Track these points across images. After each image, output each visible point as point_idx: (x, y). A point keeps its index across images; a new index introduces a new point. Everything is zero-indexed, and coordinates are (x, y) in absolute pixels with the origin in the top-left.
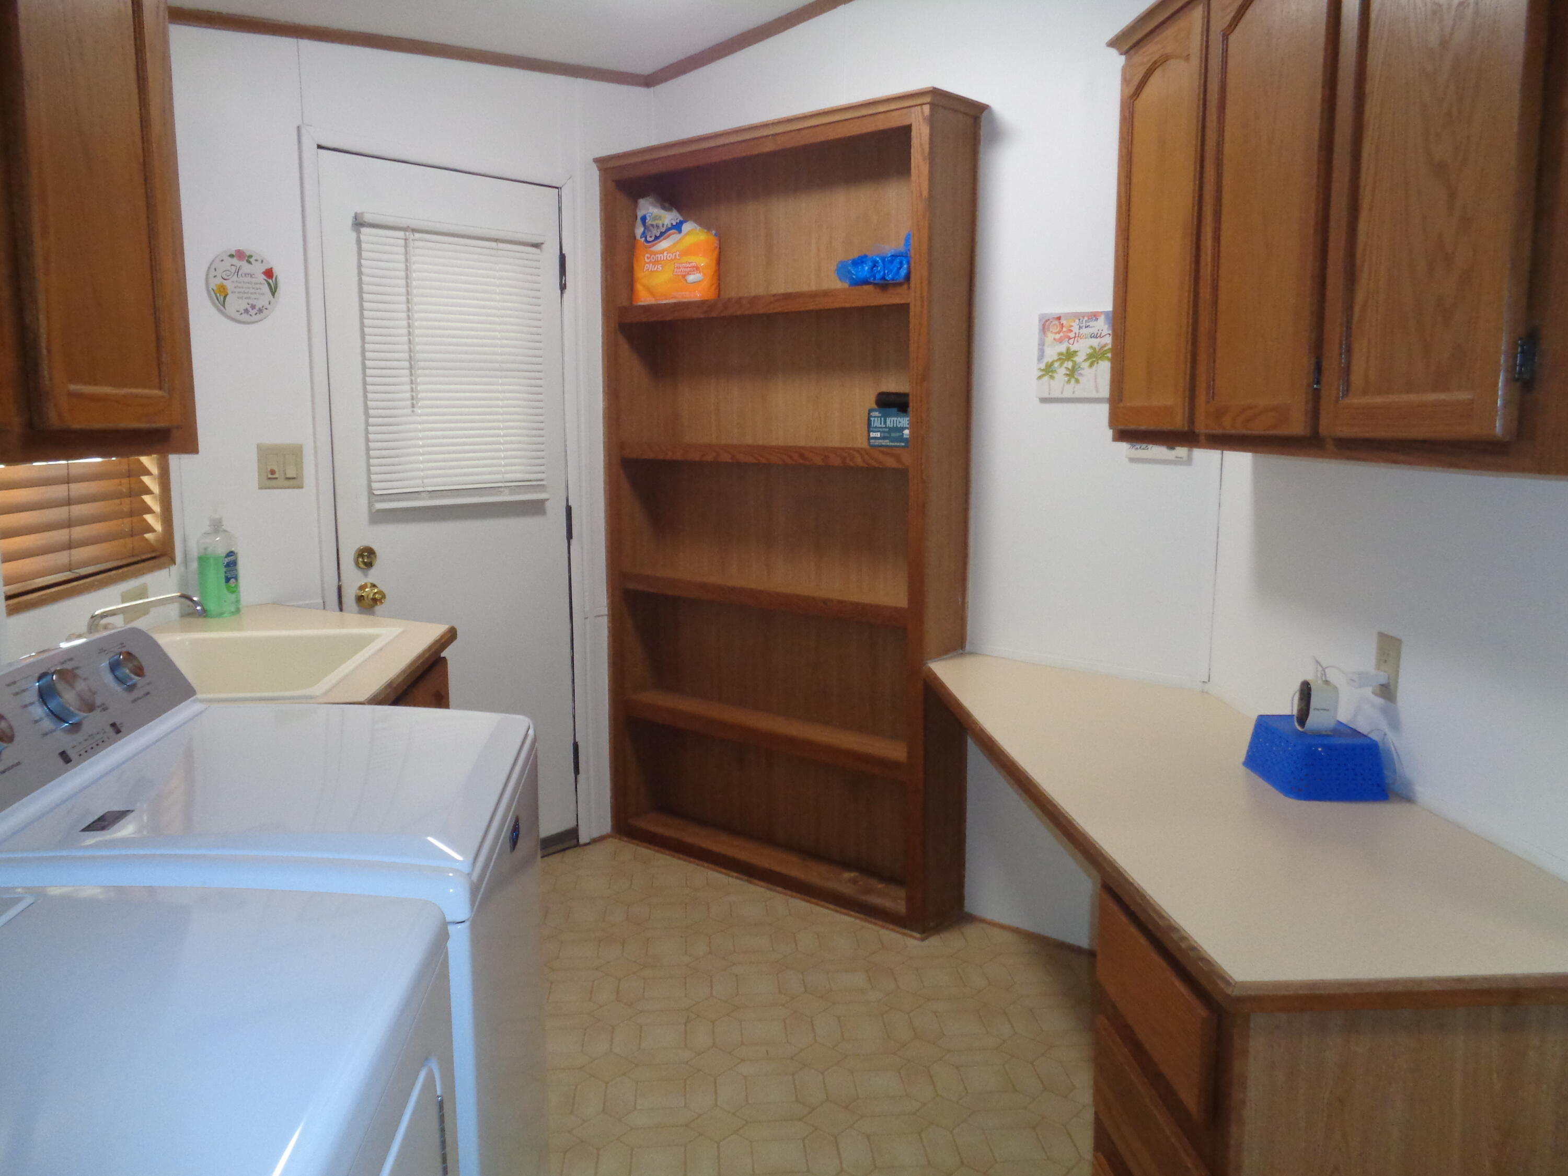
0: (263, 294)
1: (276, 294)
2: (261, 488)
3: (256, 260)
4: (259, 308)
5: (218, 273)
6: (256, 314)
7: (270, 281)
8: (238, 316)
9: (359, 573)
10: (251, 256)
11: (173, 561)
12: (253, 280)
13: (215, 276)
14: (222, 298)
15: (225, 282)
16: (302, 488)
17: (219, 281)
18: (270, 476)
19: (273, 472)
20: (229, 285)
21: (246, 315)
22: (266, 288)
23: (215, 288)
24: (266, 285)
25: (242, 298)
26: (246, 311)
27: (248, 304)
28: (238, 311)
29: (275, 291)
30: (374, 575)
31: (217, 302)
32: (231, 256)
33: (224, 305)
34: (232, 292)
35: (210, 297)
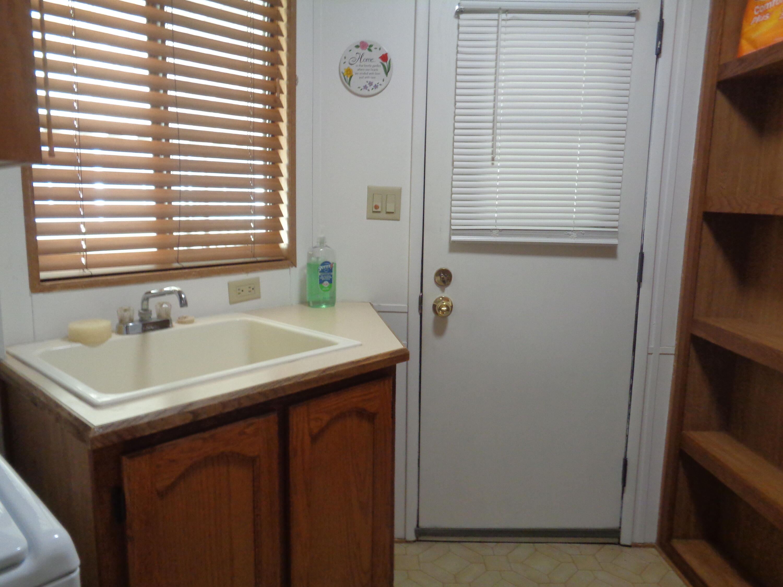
0: (379, 74)
1: (389, 73)
2: (368, 218)
3: (376, 48)
4: (375, 85)
5: (347, 60)
6: (373, 89)
7: (385, 63)
8: (358, 91)
9: (438, 289)
10: (371, 46)
11: (294, 264)
12: (372, 64)
13: (345, 63)
14: (348, 78)
15: (352, 67)
16: (398, 220)
17: (347, 65)
18: (374, 210)
19: (376, 207)
20: (354, 68)
21: (365, 90)
22: (381, 70)
23: (344, 72)
24: (382, 66)
25: (362, 78)
26: (365, 87)
27: (367, 82)
28: (359, 88)
29: (388, 72)
30: (449, 292)
31: (344, 81)
32: (357, 47)
33: (349, 84)
34: (356, 74)
35: (341, 77)
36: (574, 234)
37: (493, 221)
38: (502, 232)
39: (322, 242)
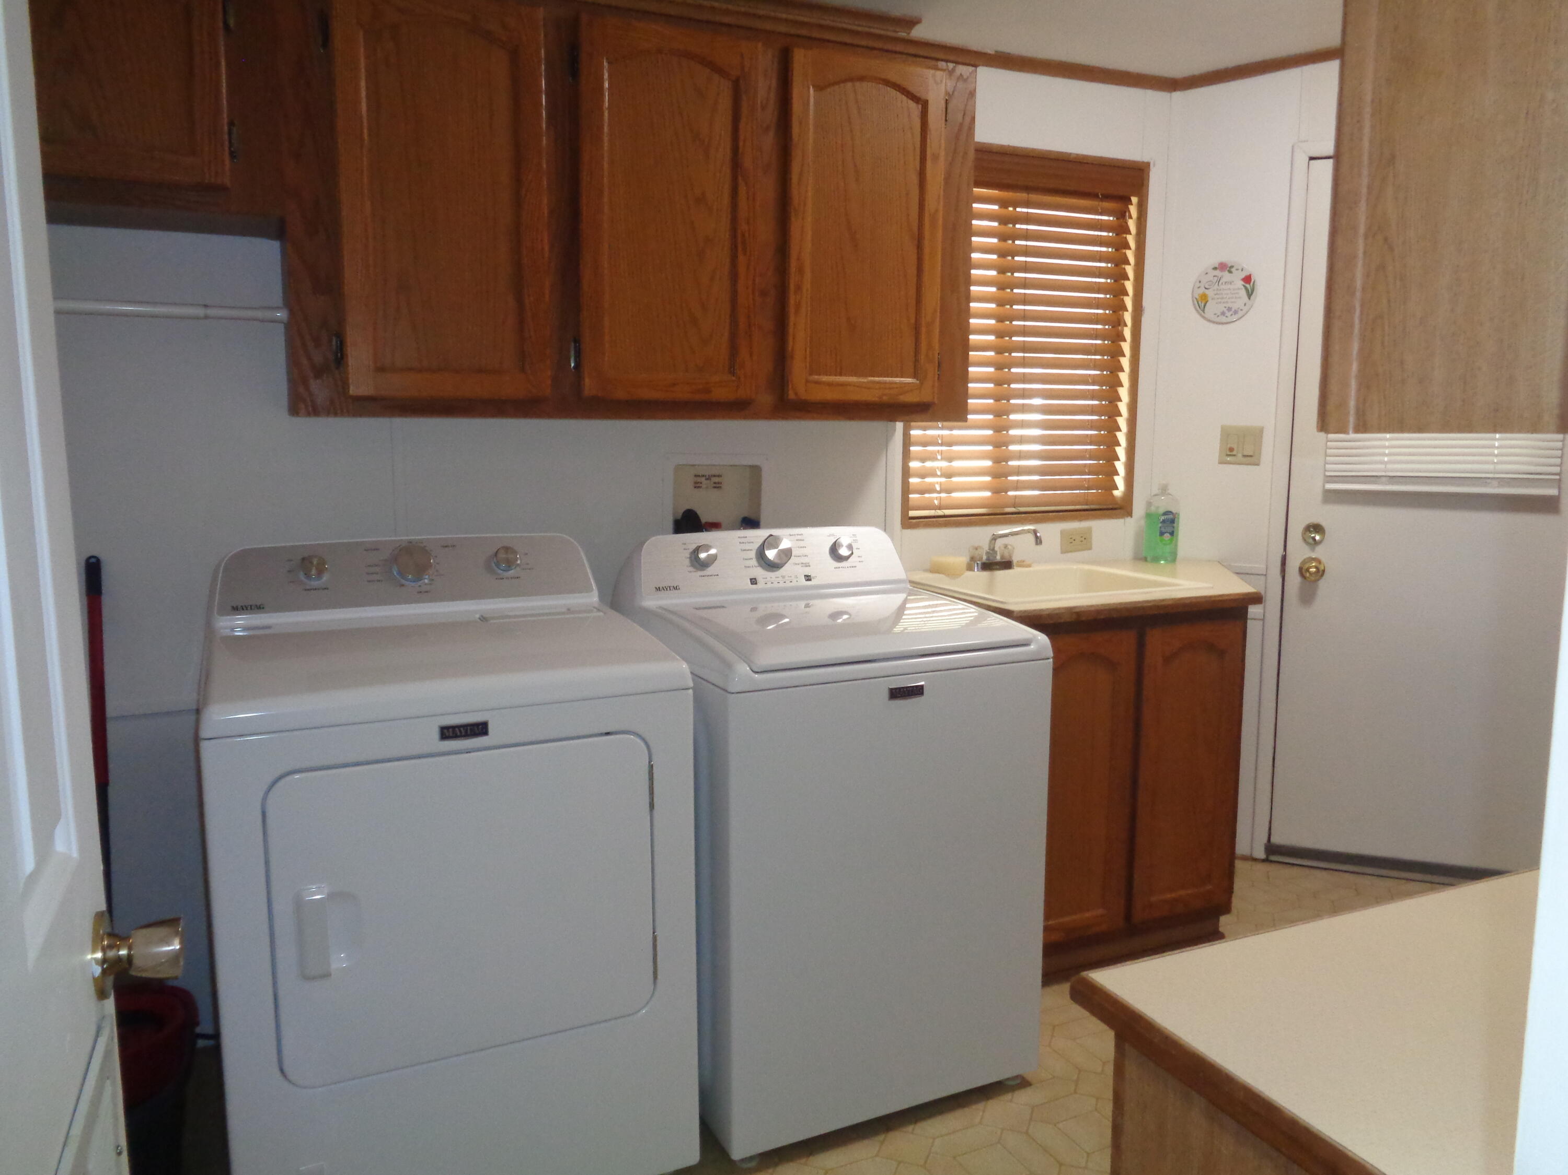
0: (1240, 298)
1: (1252, 297)
2: (1221, 463)
3: (1237, 270)
4: (1235, 310)
5: (1202, 285)
6: (1232, 315)
7: (1248, 286)
8: (1215, 318)
9: (1306, 548)
10: (1232, 267)
11: (1130, 514)
12: (1231, 287)
13: (1199, 287)
14: (1203, 305)
15: (1207, 292)
16: (1258, 465)
17: (1202, 290)
18: (1229, 453)
19: (1231, 450)
20: (1210, 293)
21: (1222, 316)
22: (1243, 293)
23: (1197, 297)
24: (1244, 289)
25: (1220, 303)
26: (1223, 313)
27: (1225, 307)
28: (1215, 314)
29: (1252, 293)
30: (1319, 552)
31: (1198, 307)
32: (1215, 269)
33: (1203, 311)
34: (1212, 299)
35: (1194, 304)
36: (1495, 483)
37: (1383, 466)
38: (1393, 479)
39: (1164, 490)
